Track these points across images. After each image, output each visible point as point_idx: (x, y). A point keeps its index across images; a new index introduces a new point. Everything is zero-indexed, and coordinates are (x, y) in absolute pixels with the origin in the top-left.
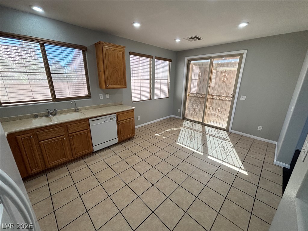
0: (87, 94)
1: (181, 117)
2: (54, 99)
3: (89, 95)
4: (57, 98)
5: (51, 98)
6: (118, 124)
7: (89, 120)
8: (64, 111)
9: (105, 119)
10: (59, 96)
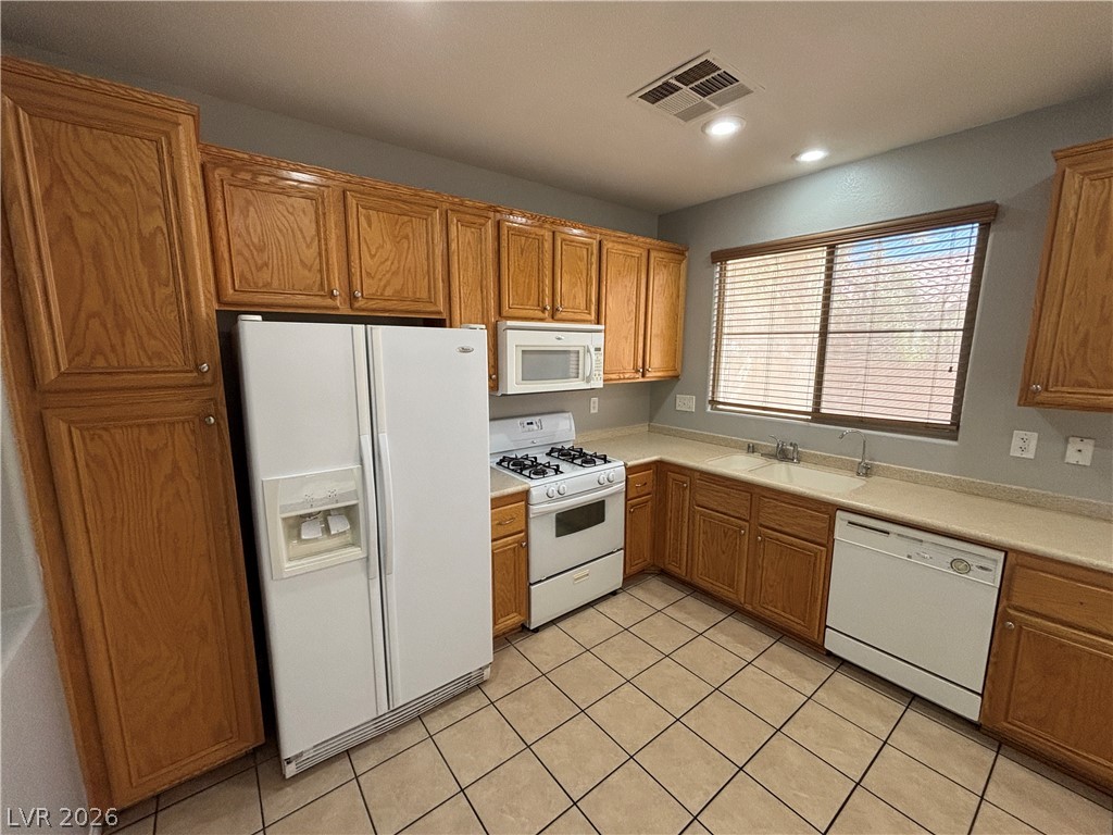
0: (945, 418)
2: (816, 413)
3: (952, 424)
4: (823, 411)
5: (810, 410)
7: (839, 513)
8: (825, 458)
9: (914, 548)
10: (830, 405)
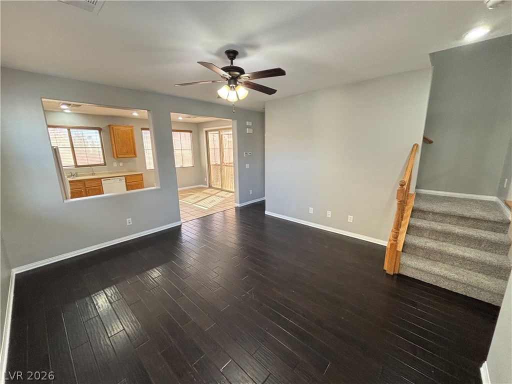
1: (208, 186)
2: (76, 166)
3: (104, 163)
5: (74, 165)
6: (126, 185)
7: (102, 179)
9: (114, 180)
10: (79, 163)
